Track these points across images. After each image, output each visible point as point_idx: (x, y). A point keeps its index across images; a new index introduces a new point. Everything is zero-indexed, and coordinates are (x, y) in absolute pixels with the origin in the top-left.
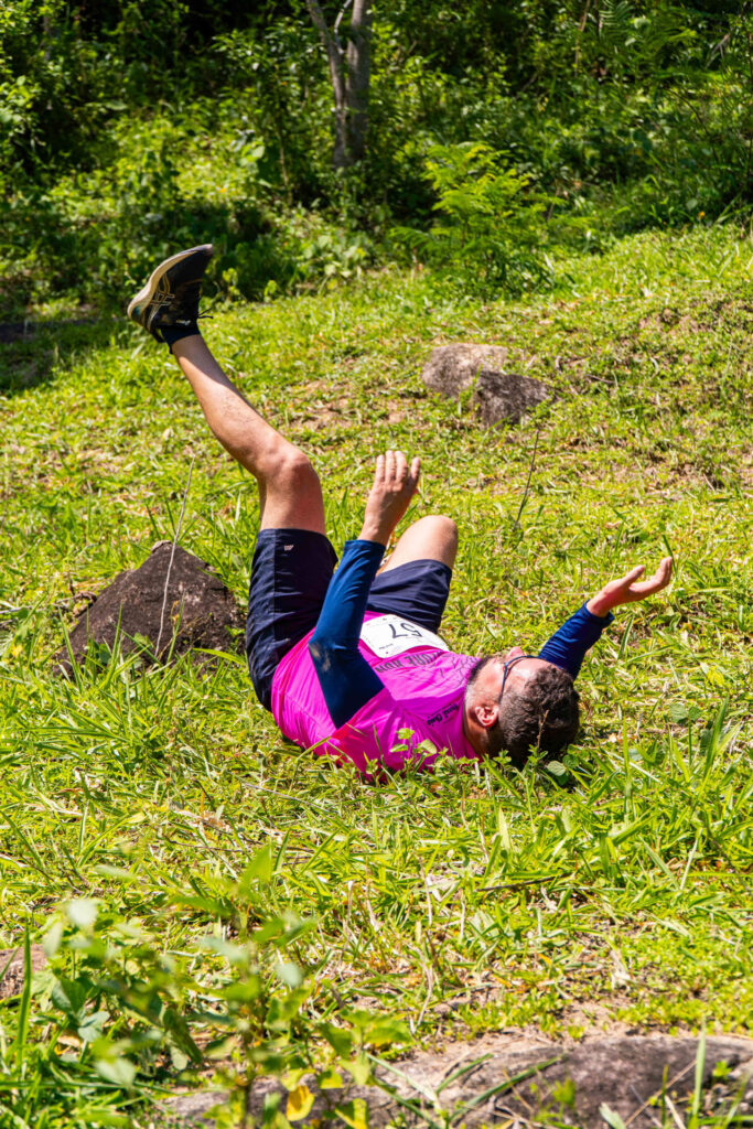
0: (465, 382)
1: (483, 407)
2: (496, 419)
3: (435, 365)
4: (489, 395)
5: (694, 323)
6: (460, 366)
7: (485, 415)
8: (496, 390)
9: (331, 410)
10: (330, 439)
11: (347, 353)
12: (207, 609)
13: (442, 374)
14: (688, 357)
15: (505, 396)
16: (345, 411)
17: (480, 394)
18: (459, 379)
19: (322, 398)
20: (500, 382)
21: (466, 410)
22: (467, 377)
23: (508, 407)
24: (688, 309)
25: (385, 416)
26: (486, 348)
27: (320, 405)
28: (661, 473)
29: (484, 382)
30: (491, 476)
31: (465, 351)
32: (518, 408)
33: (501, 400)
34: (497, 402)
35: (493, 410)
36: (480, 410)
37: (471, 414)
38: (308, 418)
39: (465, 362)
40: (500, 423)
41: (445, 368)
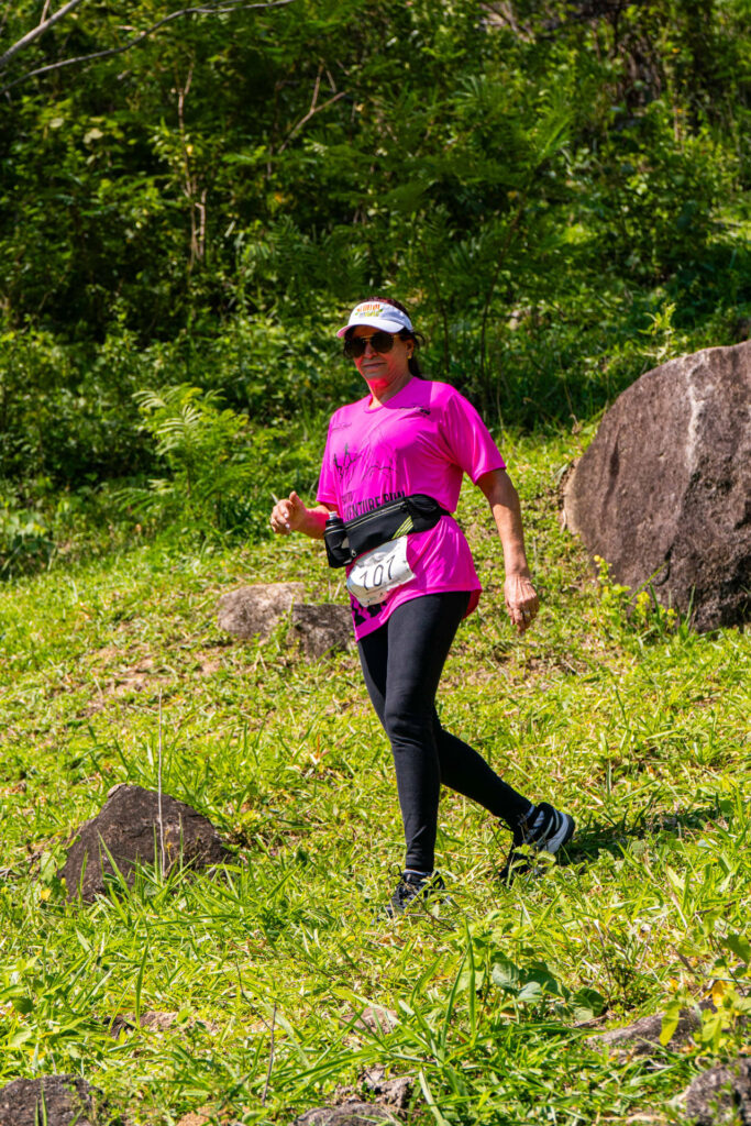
0: (270, 622)
1: (305, 640)
2: (322, 650)
3: (231, 611)
4: (310, 627)
5: (483, 530)
6: (261, 607)
7: (309, 647)
8: (314, 621)
9: (138, 672)
10: (156, 697)
11: (116, 619)
12: (192, 834)
13: (244, 617)
14: (489, 562)
15: (326, 626)
16: (153, 671)
17: (298, 628)
18: (263, 620)
19: (124, 663)
20: (316, 613)
21: (285, 647)
22: (272, 617)
23: (332, 636)
24: (471, 518)
25: (198, 668)
26: (281, 586)
27: (124, 669)
28: (511, 671)
29: (301, 615)
30: (347, 700)
31: (260, 592)
32: (341, 635)
33: (323, 631)
34: (319, 633)
35: (317, 641)
36: (302, 645)
37: (293, 650)
38: (118, 684)
39: (265, 603)
40: (327, 653)
41: (245, 612)
